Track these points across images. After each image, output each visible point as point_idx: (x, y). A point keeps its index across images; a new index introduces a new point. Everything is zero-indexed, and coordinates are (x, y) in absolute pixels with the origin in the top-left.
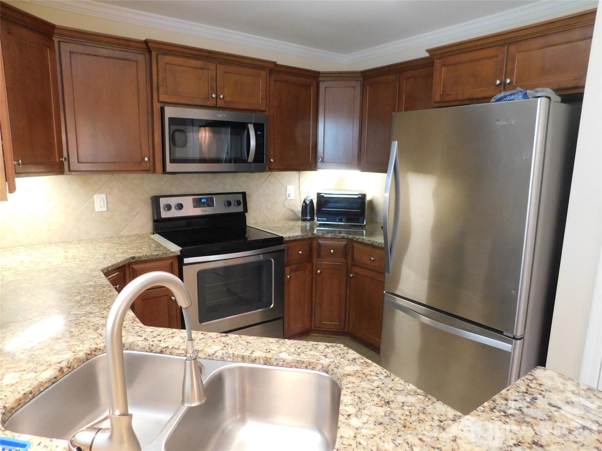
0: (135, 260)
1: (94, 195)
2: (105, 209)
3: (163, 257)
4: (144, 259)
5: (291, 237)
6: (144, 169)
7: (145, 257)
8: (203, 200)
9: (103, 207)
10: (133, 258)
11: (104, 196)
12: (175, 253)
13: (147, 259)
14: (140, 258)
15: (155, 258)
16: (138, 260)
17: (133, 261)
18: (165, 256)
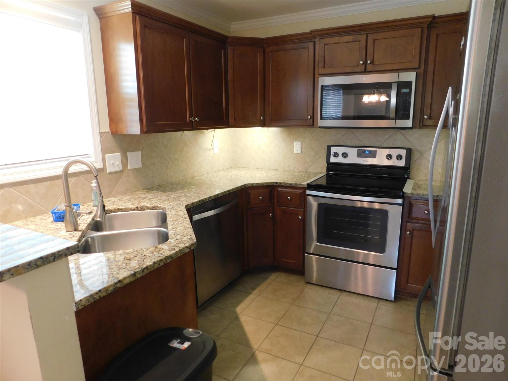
0: (277, 184)
1: (294, 142)
2: (300, 152)
3: (295, 186)
4: (283, 185)
5: (415, 194)
6: (308, 124)
7: (284, 184)
8: (366, 152)
9: (298, 150)
10: (277, 183)
11: (299, 143)
12: (303, 185)
13: (284, 185)
14: (280, 183)
15: (289, 186)
16: (279, 185)
17: (276, 185)
18: (296, 186)
